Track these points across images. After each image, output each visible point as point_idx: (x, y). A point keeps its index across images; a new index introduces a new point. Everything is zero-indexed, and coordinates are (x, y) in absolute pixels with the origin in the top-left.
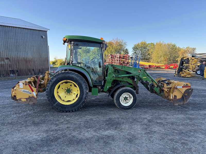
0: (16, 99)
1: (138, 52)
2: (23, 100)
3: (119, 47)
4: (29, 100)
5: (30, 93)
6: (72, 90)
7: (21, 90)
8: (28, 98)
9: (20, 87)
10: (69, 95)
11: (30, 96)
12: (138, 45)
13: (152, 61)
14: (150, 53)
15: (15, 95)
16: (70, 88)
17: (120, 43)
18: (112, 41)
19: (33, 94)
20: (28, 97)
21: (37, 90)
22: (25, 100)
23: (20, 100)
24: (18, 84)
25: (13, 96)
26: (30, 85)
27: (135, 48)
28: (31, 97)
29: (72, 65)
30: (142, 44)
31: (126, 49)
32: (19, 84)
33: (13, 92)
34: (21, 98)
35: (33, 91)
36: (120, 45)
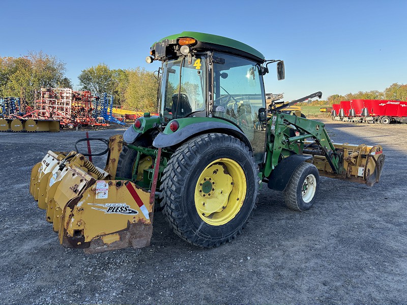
0: (83, 243)
1: (91, 86)
2: (108, 240)
3: (48, 73)
4: (128, 235)
5: (133, 212)
6: (213, 183)
7: (103, 208)
8: (124, 230)
9: (99, 197)
10: (209, 198)
11: (132, 221)
12: (91, 72)
13: (124, 105)
14: (119, 90)
15: (80, 228)
16: (210, 179)
17: (49, 65)
18: (29, 58)
19: (141, 212)
20: (126, 227)
21: (151, 198)
22: (116, 238)
23: (98, 240)
24: (90, 188)
25: (71, 232)
26: (133, 184)
27: (86, 78)
28: (135, 225)
29: (214, 117)
30: (99, 69)
31: (66, 79)
32: (94, 187)
33: (73, 220)
34: (99, 233)
35: (140, 203)
36: (48, 68)
